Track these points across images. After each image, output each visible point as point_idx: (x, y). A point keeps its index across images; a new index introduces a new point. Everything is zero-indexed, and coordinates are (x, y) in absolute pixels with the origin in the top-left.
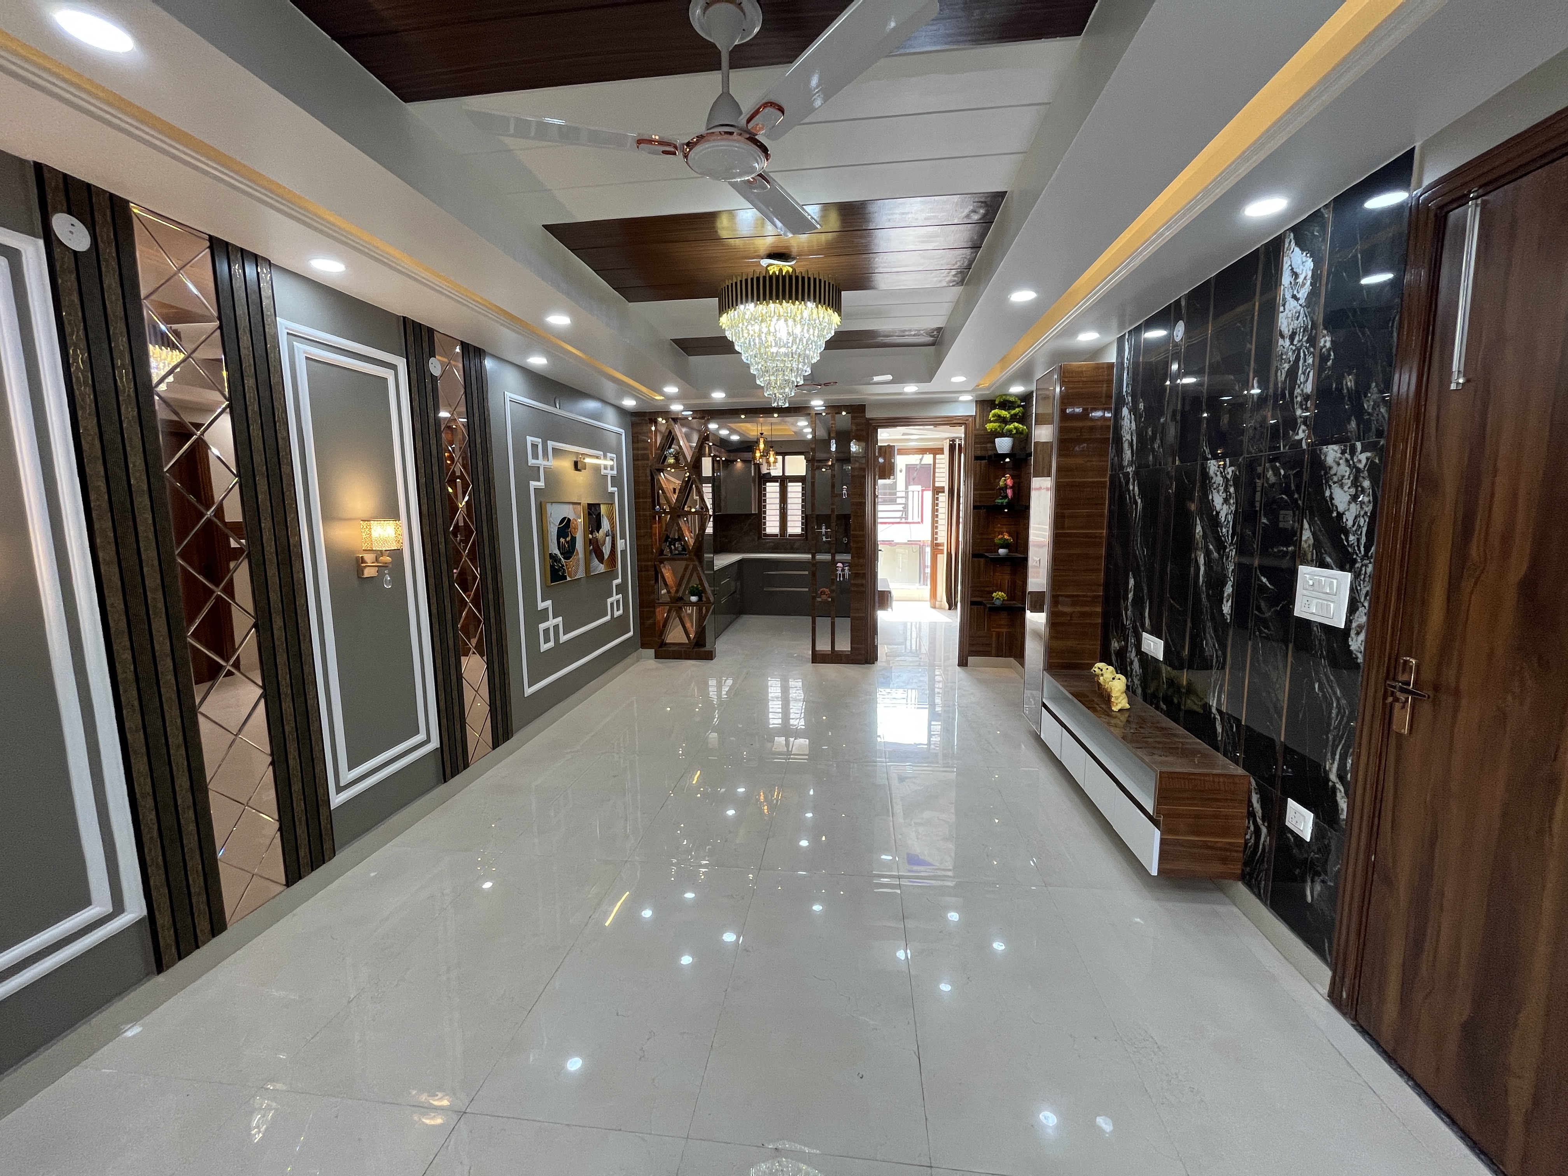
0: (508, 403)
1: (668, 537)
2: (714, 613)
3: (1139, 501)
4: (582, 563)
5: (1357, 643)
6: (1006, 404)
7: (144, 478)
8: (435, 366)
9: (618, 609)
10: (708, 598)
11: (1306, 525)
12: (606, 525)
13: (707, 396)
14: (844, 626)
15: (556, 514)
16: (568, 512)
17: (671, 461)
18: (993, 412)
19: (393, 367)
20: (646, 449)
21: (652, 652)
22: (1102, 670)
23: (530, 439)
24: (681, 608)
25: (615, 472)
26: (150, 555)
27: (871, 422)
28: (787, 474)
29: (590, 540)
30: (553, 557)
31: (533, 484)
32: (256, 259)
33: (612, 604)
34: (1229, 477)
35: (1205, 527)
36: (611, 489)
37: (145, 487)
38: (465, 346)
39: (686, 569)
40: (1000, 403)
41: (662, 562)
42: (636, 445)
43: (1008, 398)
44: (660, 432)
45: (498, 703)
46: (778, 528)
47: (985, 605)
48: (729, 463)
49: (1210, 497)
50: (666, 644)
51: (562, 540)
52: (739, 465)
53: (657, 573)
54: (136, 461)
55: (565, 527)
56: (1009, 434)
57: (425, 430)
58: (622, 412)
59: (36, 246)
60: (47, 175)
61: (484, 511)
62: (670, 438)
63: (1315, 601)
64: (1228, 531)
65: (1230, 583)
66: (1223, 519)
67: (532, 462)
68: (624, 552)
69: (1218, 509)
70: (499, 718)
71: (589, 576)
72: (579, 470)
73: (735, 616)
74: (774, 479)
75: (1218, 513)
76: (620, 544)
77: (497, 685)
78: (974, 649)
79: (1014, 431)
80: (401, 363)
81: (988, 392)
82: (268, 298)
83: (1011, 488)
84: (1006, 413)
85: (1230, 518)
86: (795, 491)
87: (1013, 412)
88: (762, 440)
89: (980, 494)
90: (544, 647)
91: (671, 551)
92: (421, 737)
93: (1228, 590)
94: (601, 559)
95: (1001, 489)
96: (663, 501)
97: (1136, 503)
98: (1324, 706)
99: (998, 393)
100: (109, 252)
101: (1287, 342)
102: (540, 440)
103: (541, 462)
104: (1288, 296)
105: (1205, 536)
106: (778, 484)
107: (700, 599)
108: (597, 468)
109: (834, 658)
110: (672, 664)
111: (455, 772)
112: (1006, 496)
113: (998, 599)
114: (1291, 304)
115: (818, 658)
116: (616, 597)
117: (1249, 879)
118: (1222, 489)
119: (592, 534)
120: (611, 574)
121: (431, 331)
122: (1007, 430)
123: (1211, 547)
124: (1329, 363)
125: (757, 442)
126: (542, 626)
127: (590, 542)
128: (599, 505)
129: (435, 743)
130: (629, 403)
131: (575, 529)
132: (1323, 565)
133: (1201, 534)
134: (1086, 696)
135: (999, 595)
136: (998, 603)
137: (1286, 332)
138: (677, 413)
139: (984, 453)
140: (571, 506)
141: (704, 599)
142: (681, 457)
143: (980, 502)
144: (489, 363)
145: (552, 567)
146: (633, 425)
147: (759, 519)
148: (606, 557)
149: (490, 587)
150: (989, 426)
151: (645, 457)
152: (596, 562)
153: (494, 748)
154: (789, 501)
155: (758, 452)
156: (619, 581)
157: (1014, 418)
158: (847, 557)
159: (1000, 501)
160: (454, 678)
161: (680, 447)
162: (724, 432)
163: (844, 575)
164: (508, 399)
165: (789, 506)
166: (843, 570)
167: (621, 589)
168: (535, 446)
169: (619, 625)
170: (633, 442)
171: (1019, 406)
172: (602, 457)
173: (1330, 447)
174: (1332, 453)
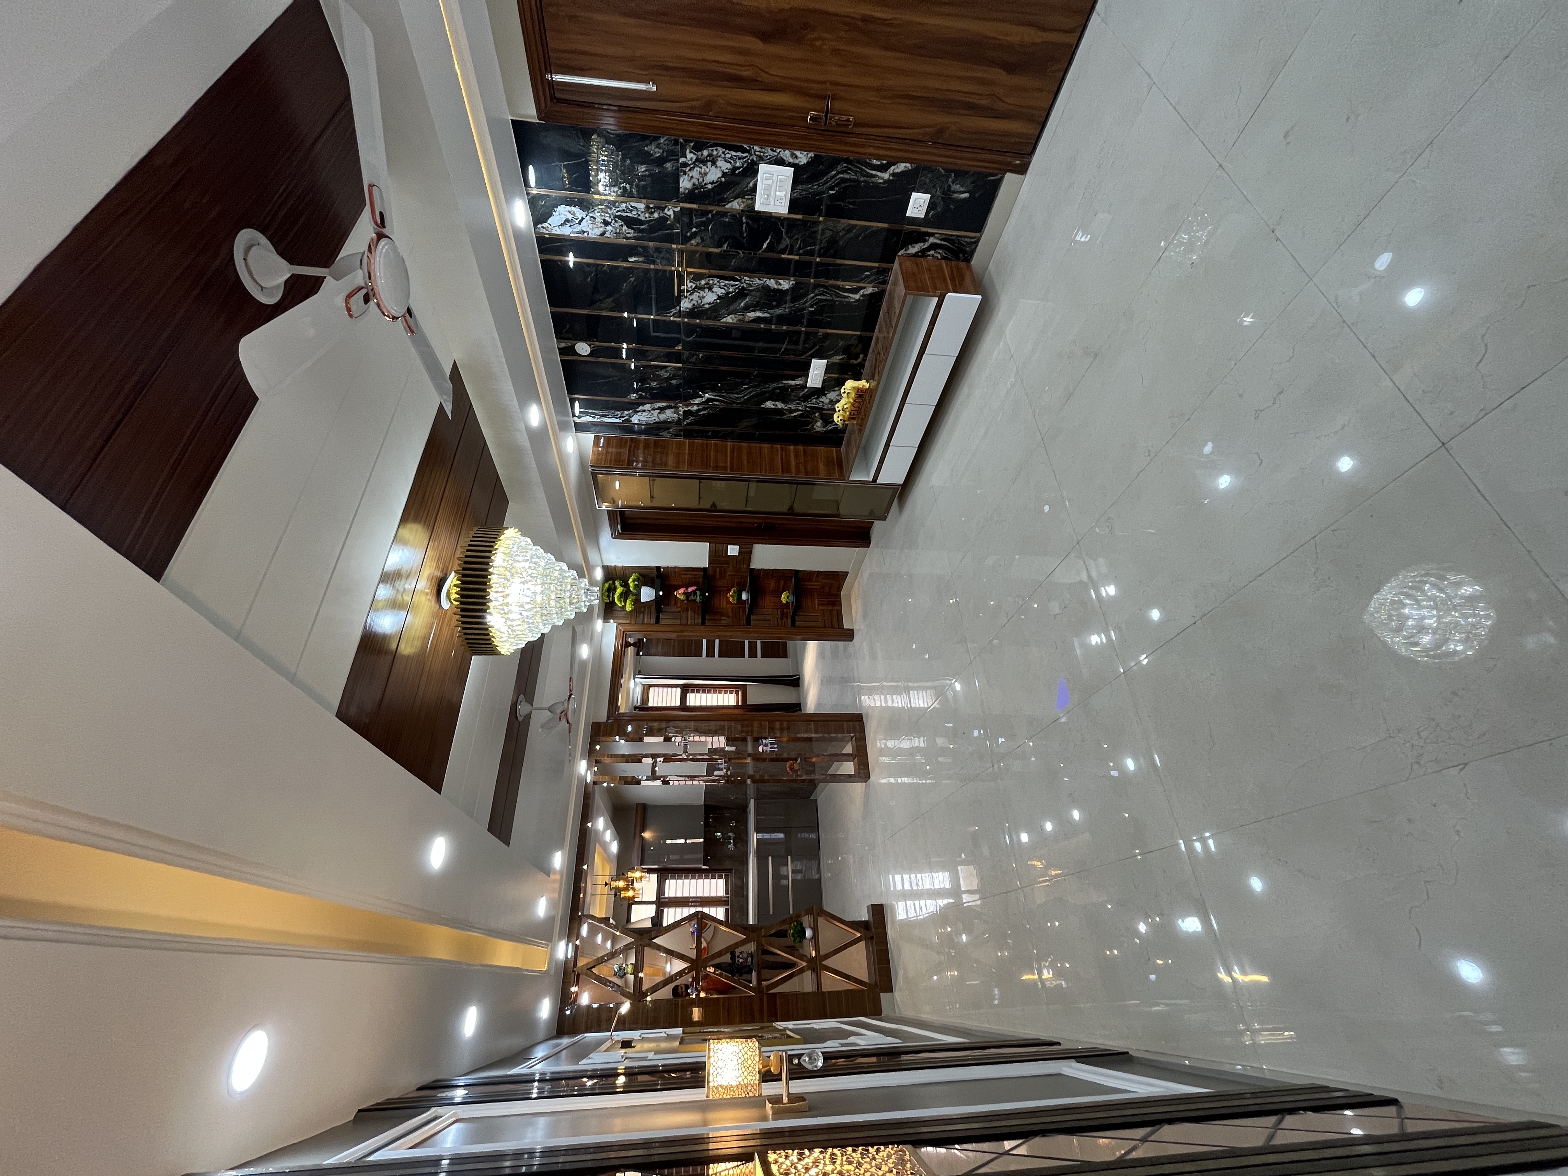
3: (706, 397)
5: (803, 158)
6: (611, 589)
11: (730, 206)
18: (616, 603)
22: (840, 417)
28: (654, 899)
34: (694, 285)
43: (605, 588)
46: (719, 906)
47: (795, 615)
49: (707, 306)
50: (871, 977)
56: (638, 588)
63: (778, 193)
64: (732, 286)
65: (769, 282)
66: (723, 291)
69: (716, 298)
74: (659, 914)
75: (719, 297)
78: (836, 627)
79: (636, 583)
84: (619, 590)
85: (722, 284)
86: (675, 888)
93: (773, 284)
95: (687, 598)
97: (707, 401)
98: (843, 185)
104: (578, 228)
105: (735, 312)
106: (666, 910)
109: (861, 756)
112: (695, 592)
113: (788, 598)
115: (863, 773)
117: (968, 254)
118: (702, 294)
122: (634, 590)
123: (742, 304)
124: (628, 188)
132: (754, 190)
133: (733, 316)
135: (784, 597)
136: (792, 598)
137: (602, 229)
139: (653, 616)
143: (698, 618)
150: (629, 608)
154: (686, 894)
155: (627, 892)
157: (623, 584)
159: (698, 597)
163: (772, 744)
166: (766, 745)
173: (681, 185)
174: (685, 184)
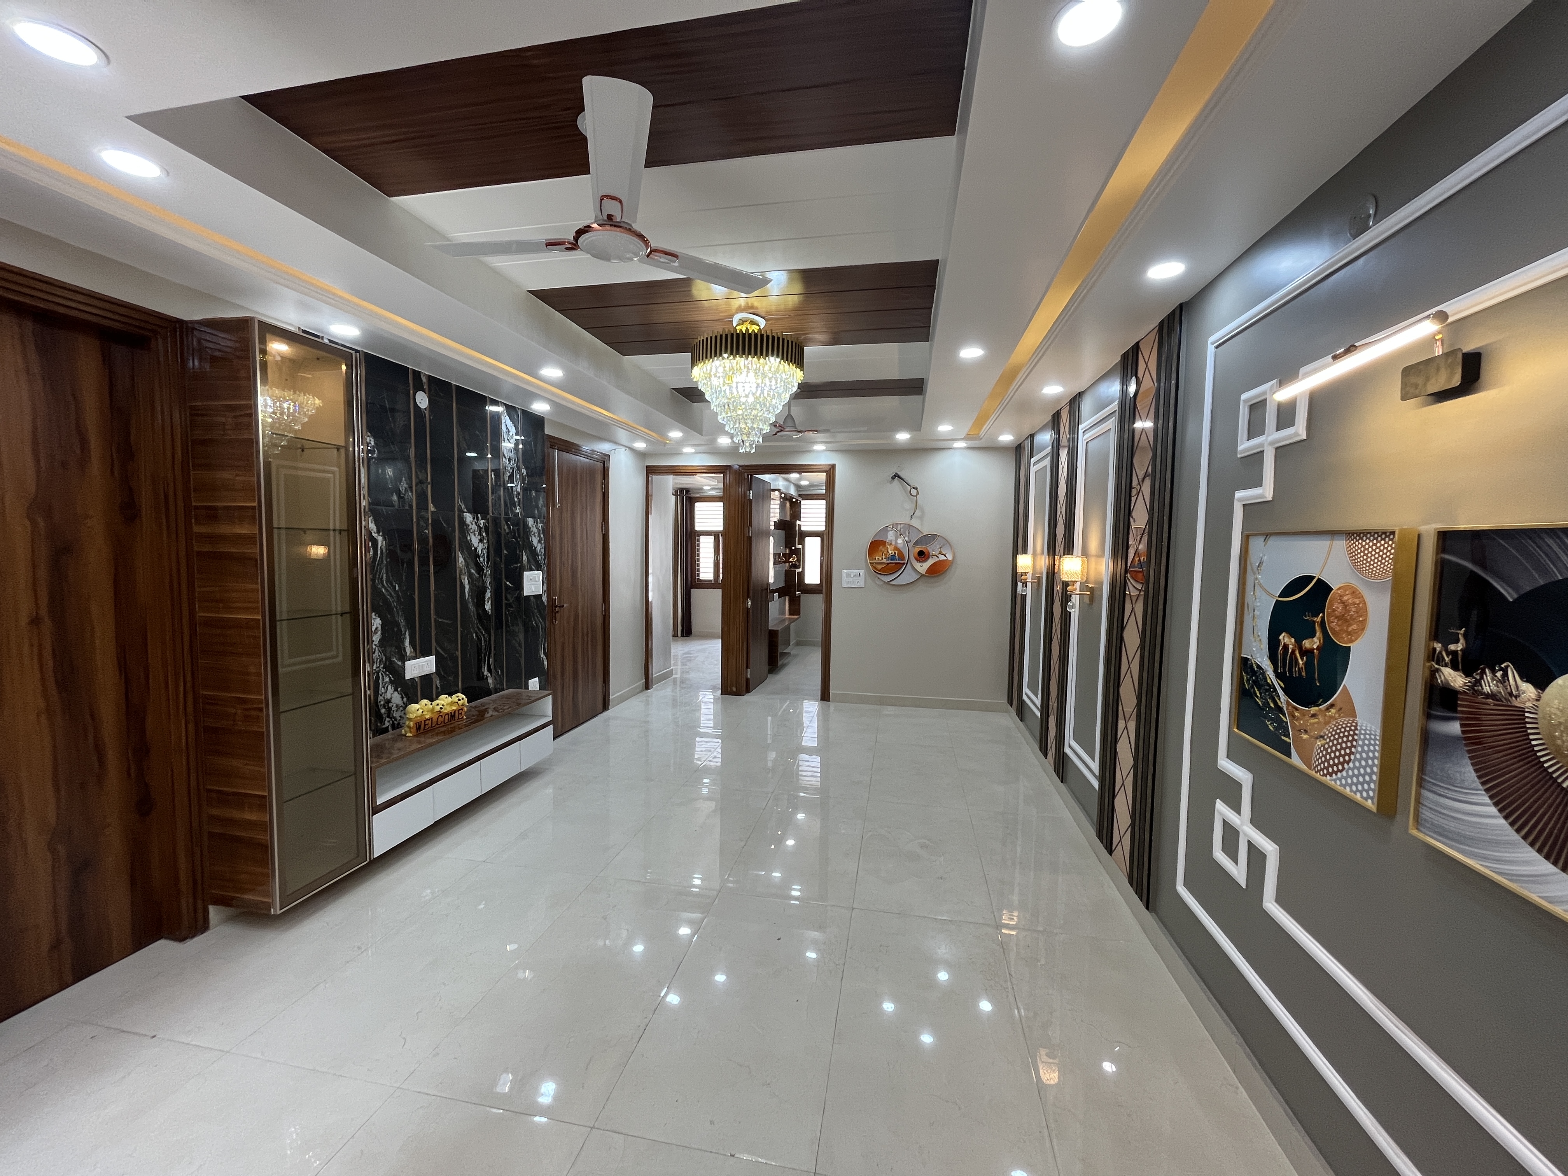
3: (379, 538)
11: (524, 554)
31: (1242, 495)
34: (481, 526)
35: (467, 558)
49: (469, 538)
51: (1289, 639)
55: (1308, 606)
63: (532, 586)
64: (484, 560)
65: (489, 591)
66: (480, 553)
69: (477, 546)
75: (477, 549)
85: (485, 551)
93: (488, 594)
101: (508, 462)
104: (506, 438)
105: (467, 565)
118: (476, 533)
123: (472, 571)
132: (531, 570)
133: (464, 563)
140: (1340, 545)
173: (529, 518)
174: (530, 521)
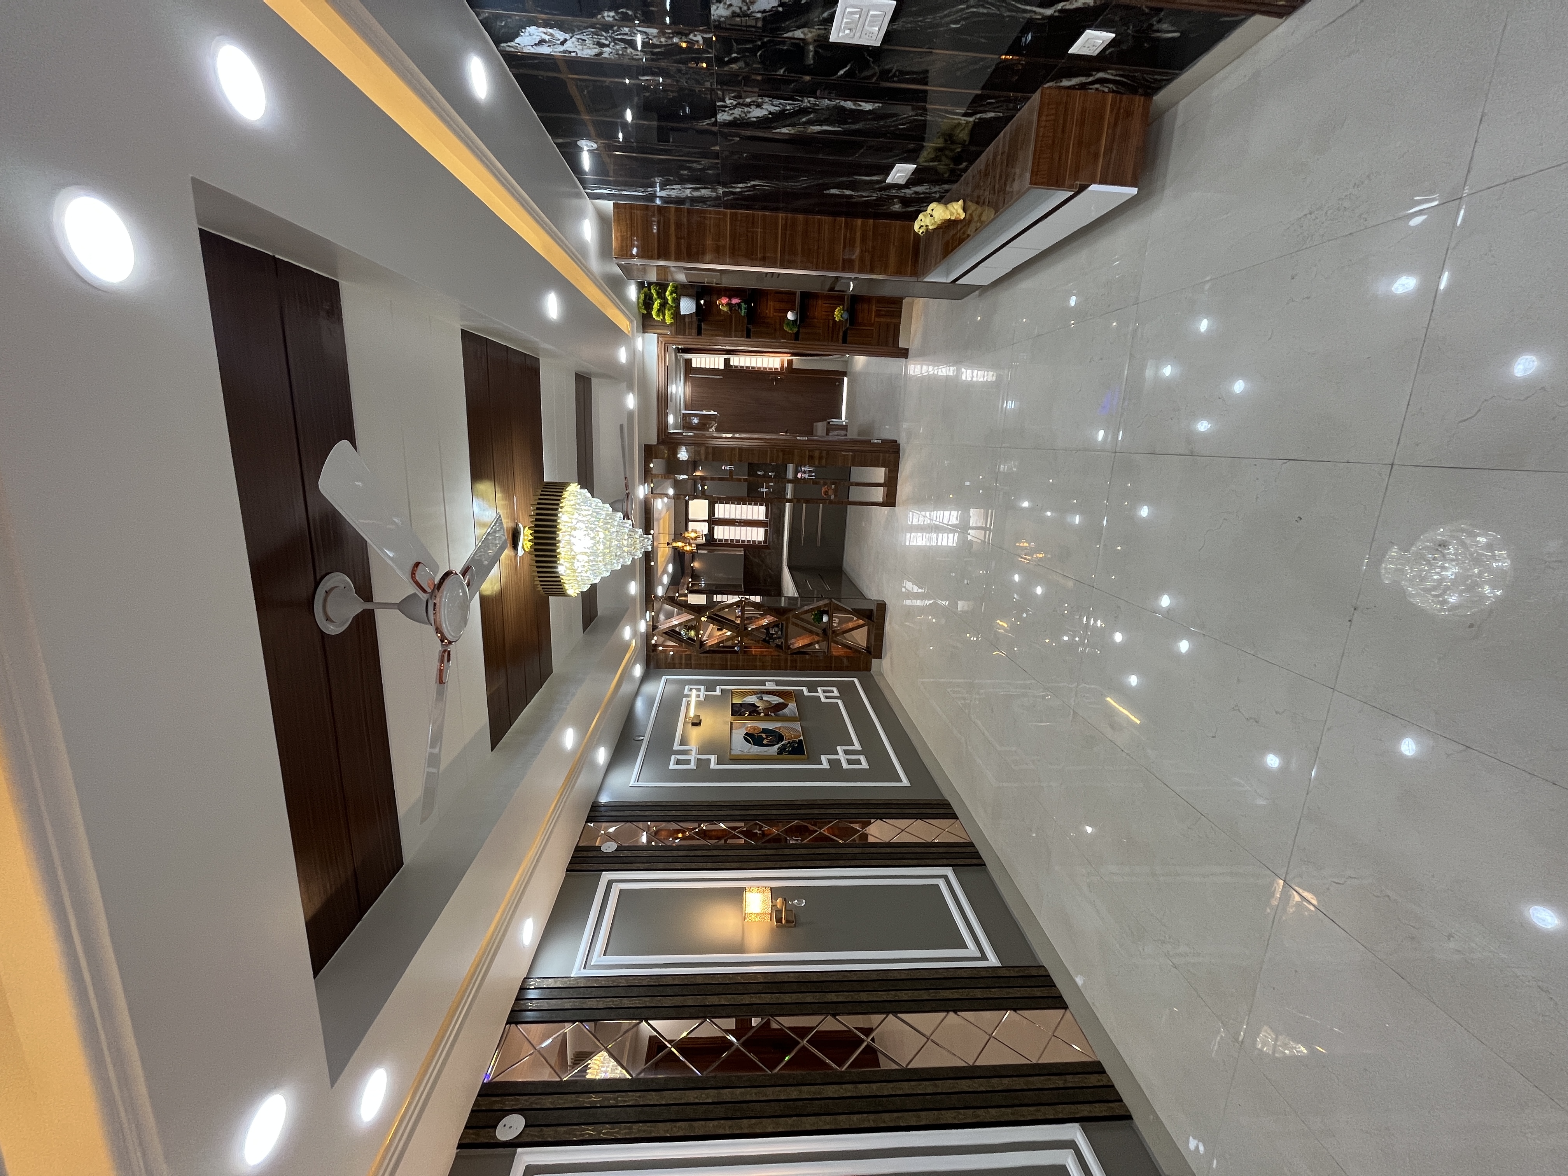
0: (640, 784)
1: (764, 640)
2: (839, 599)
3: (753, 183)
4: (786, 724)
6: (647, 303)
7: (707, 1091)
8: (609, 847)
9: (833, 692)
10: (825, 605)
12: (752, 699)
13: (633, 599)
14: (860, 473)
15: (740, 746)
16: (739, 735)
17: (692, 633)
18: (654, 317)
19: (610, 883)
20: (681, 657)
21: (875, 662)
22: (922, 226)
23: (672, 766)
24: (834, 632)
25: (702, 688)
26: (770, 1093)
27: (661, 440)
28: (706, 518)
29: (765, 715)
30: (781, 751)
31: (713, 766)
32: (523, 989)
33: (827, 697)
35: (783, 124)
36: (718, 693)
37: (716, 1091)
38: (589, 820)
39: (797, 625)
40: (645, 309)
41: (789, 648)
42: (677, 666)
43: (641, 301)
44: (664, 641)
45: (914, 811)
46: (759, 529)
47: (847, 329)
48: (695, 575)
50: (867, 647)
51: (765, 742)
52: (696, 565)
53: (800, 652)
54: (692, 1096)
55: (753, 738)
56: (677, 301)
57: (665, 859)
58: (645, 678)
59: (522, 1153)
60: (467, 1141)
61: (737, 812)
62: (672, 633)
63: (866, 27)
64: (789, 104)
65: (842, 103)
66: (777, 108)
67: (693, 766)
68: (778, 683)
69: (767, 113)
70: (929, 811)
71: (800, 718)
72: (701, 721)
73: (844, 576)
74: (711, 530)
75: (770, 113)
76: (770, 686)
77: (899, 811)
78: (891, 340)
79: (674, 295)
80: (606, 876)
81: (635, 322)
82: (556, 982)
83: (730, 299)
84: (656, 303)
85: (776, 102)
86: (723, 511)
87: (655, 296)
88: (674, 544)
89: (736, 331)
90: (865, 765)
91: (779, 638)
92: (941, 883)
93: (849, 105)
94: (784, 706)
95: (731, 309)
96: (730, 643)
97: (754, 186)
98: (975, 19)
99: (637, 310)
100: (524, 1102)
101: (607, 49)
102: (673, 757)
103: (693, 757)
104: (562, 48)
106: (716, 527)
107: (826, 612)
108: (699, 704)
109: (891, 485)
110: (888, 643)
111: (976, 855)
112: (739, 305)
113: (841, 316)
114: (569, 46)
115: (890, 501)
116: (820, 693)
117: (1151, 89)
118: (746, 109)
119: (760, 713)
120: (798, 696)
121: (578, 849)
122: (672, 302)
124: (630, 13)
125: (675, 549)
126: (845, 766)
127: (768, 715)
128: (732, 704)
129: (949, 872)
130: (638, 671)
131: (755, 729)
132: (830, 20)
133: (790, 128)
134: (947, 243)
135: (838, 314)
136: (846, 316)
137: (597, 50)
138: (647, 625)
139: (695, 325)
140: (734, 731)
141: (826, 609)
142: (689, 624)
143: (743, 331)
144: (604, 799)
145: (790, 753)
146: (658, 667)
147: (749, 547)
148: (781, 701)
149: (806, 811)
150: (668, 320)
151: (689, 657)
152: (786, 711)
153: (957, 818)
154: (733, 517)
155: (685, 548)
156: (805, 689)
157: (661, 294)
158: (791, 467)
159: (743, 311)
160: (889, 850)
161: (680, 624)
162: (666, 580)
163: (810, 472)
164: (636, 783)
165: (738, 517)
166: (805, 472)
167: (812, 687)
168: (678, 762)
169: (847, 692)
170: (674, 668)
171: (650, 290)
172: (688, 699)
173: (712, 12)
